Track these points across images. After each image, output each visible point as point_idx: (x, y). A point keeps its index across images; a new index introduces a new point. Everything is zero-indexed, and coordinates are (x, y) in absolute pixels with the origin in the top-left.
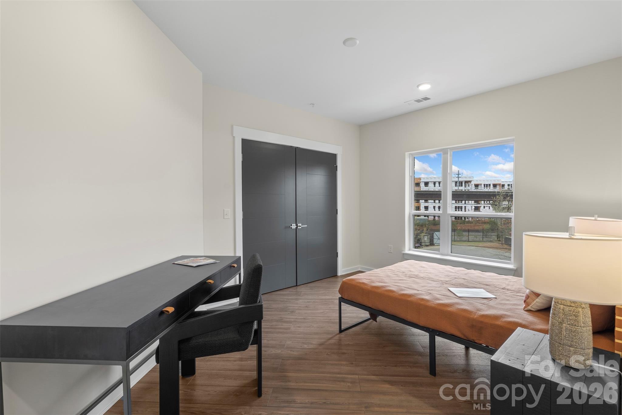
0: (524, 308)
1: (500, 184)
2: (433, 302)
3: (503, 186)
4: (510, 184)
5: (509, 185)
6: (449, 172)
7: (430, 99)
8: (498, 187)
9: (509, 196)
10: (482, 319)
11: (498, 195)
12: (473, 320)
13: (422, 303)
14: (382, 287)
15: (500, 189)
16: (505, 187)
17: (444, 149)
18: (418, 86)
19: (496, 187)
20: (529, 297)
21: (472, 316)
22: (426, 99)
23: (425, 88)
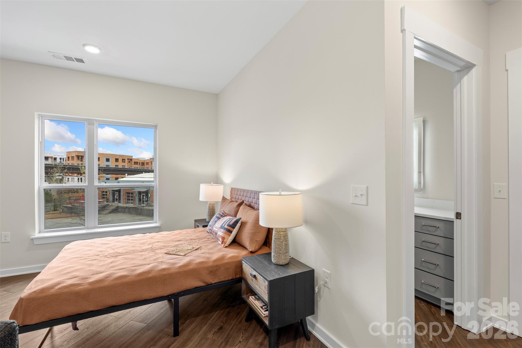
0: (224, 246)
1: (52, 158)
2: (173, 267)
3: (55, 159)
4: (62, 157)
5: (61, 159)
6: (95, 144)
7: (84, 63)
8: (50, 159)
9: (66, 169)
10: (215, 264)
11: (55, 167)
12: (211, 267)
13: (165, 273)
14: (107, 277)
15: (52, 161)
16: (57, 160)
17: (89, 119)
18: (84, 45)
19: (48, 159)
20: (225, 238)
21: (209, 265)
22: (81, 61)
23: (92, 50)
